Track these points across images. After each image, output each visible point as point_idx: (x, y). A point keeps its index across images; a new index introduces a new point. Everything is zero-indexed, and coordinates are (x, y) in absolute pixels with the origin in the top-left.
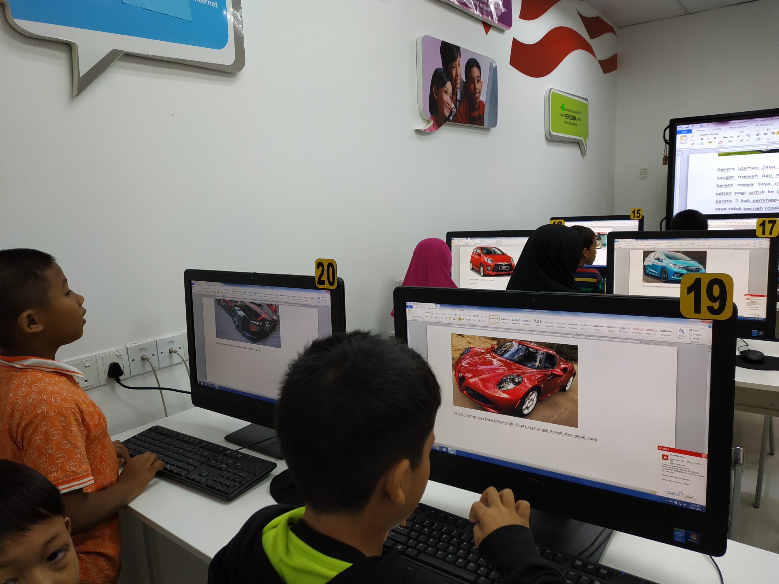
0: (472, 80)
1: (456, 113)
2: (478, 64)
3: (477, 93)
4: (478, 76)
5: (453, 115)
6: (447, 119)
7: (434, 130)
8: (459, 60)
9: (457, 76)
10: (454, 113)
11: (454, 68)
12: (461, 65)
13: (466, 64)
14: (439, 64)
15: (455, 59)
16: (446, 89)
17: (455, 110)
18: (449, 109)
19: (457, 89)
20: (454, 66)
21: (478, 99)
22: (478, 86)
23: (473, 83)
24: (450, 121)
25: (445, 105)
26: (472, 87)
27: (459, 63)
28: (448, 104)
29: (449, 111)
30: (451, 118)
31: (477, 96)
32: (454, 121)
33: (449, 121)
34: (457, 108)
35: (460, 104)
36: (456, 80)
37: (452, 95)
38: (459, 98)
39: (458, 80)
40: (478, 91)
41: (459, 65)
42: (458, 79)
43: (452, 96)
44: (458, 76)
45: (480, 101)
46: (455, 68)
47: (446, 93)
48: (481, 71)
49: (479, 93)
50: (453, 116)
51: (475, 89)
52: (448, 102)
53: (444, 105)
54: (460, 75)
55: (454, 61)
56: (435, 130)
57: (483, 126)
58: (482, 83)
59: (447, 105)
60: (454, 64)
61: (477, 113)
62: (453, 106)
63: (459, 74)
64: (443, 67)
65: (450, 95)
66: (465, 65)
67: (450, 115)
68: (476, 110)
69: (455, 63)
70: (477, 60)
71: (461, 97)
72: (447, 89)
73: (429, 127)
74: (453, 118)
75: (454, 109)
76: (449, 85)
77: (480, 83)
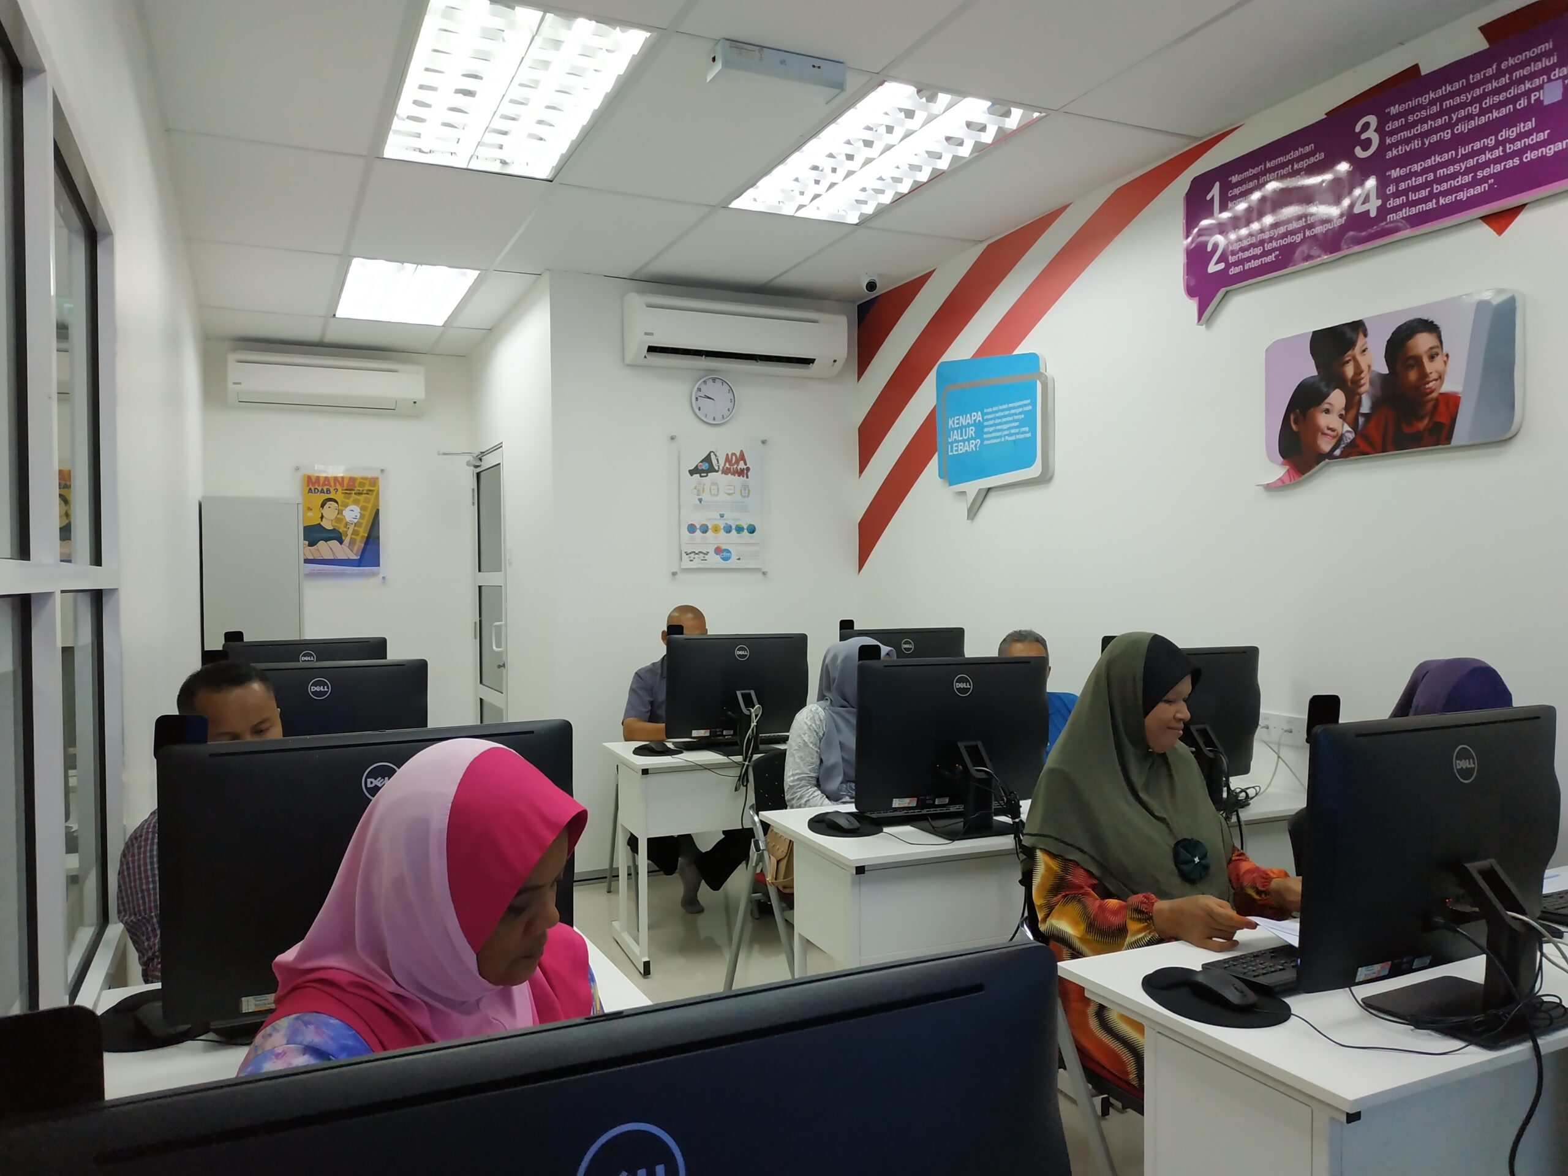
0: (1410, 362)
1: (1353, 441)
2: (1432, 322)
3: (1428, 383)
4: (1431, 348)
5: (1343, 446)
6: (1330, 455)
7: (1291, 481)
8: (1364, 342)
9: (1358, 371)
10: (1349, 441)
11: (1348, 362)
12: (1367, 350)
13: (1388, 342)
14: (1308, 369)
15: (1351, 344)
16: (1326, 406)
17: (1351, 436)
18: (1334, 437)
19: (1360, 394)
20: (1348, 359)
21: (1432, 392)
22: (1430, 367)
23: (1414, 366)
24: (1337, 457)
25: (1324, 434)
26: (1413, 375)
27: (1364, 348)
28: (1329, 429)
29: (1334, 441)
30: (1337, 452)
31: (1429, 388)
32: (1345, 455)
33: (1330, 459)
34: (1360, 427)
35: (1366, 423)
36: (1356, 382)
37: (1345, 410)
38: (1365, 408)
39: (1363, 378)
40: (1434, 376)
41: (1364, 351)
42: (1362, 375)
43: (1343, 412)
44: (1362, 372)
45: (1441, 394)
46: (1351, 364)
47: (1327, 411)
48: (1442, 334)
49: (1436, 380)
50: (1344, 448)
51: (1424, 376)
52: (1331, 426)
53: (1320, 434)
54: (1369, 367)
55: (1348, 351)
56: (1294, 480)
57: (1450, 443)
58: (1447, 356)
59: (1329, 432)
60: (1348, 356)
61: (1426, 421)
62: (1347, 428)
63: (1364, 367)
64: (1319, 373)
65: (1341, 411)
66: (1386, 343)
67: (1334, 449)
68: (1420, 418)
69: (1350, 353)
70: (1426, 318)
71: (1375, 406)
72: (1330, 404)
73: (1280, 479)
74: (1342, 452)
75: (1347, 434)
76: (1337, 398)
77: (1439, 360)
